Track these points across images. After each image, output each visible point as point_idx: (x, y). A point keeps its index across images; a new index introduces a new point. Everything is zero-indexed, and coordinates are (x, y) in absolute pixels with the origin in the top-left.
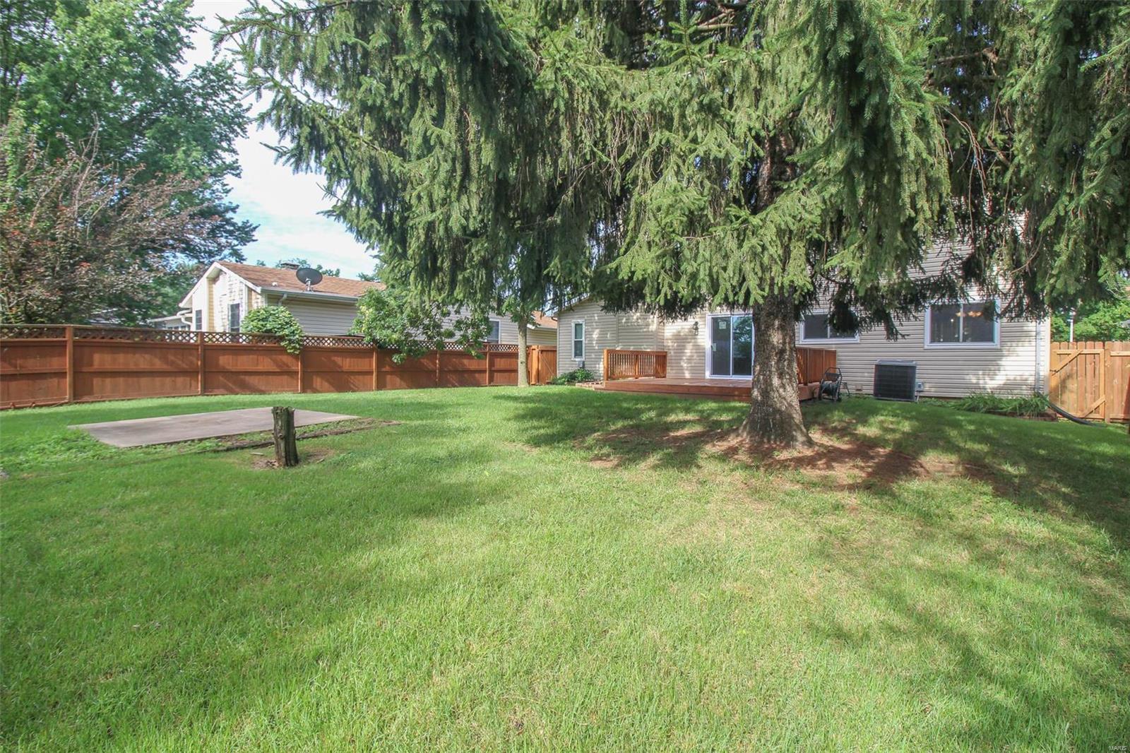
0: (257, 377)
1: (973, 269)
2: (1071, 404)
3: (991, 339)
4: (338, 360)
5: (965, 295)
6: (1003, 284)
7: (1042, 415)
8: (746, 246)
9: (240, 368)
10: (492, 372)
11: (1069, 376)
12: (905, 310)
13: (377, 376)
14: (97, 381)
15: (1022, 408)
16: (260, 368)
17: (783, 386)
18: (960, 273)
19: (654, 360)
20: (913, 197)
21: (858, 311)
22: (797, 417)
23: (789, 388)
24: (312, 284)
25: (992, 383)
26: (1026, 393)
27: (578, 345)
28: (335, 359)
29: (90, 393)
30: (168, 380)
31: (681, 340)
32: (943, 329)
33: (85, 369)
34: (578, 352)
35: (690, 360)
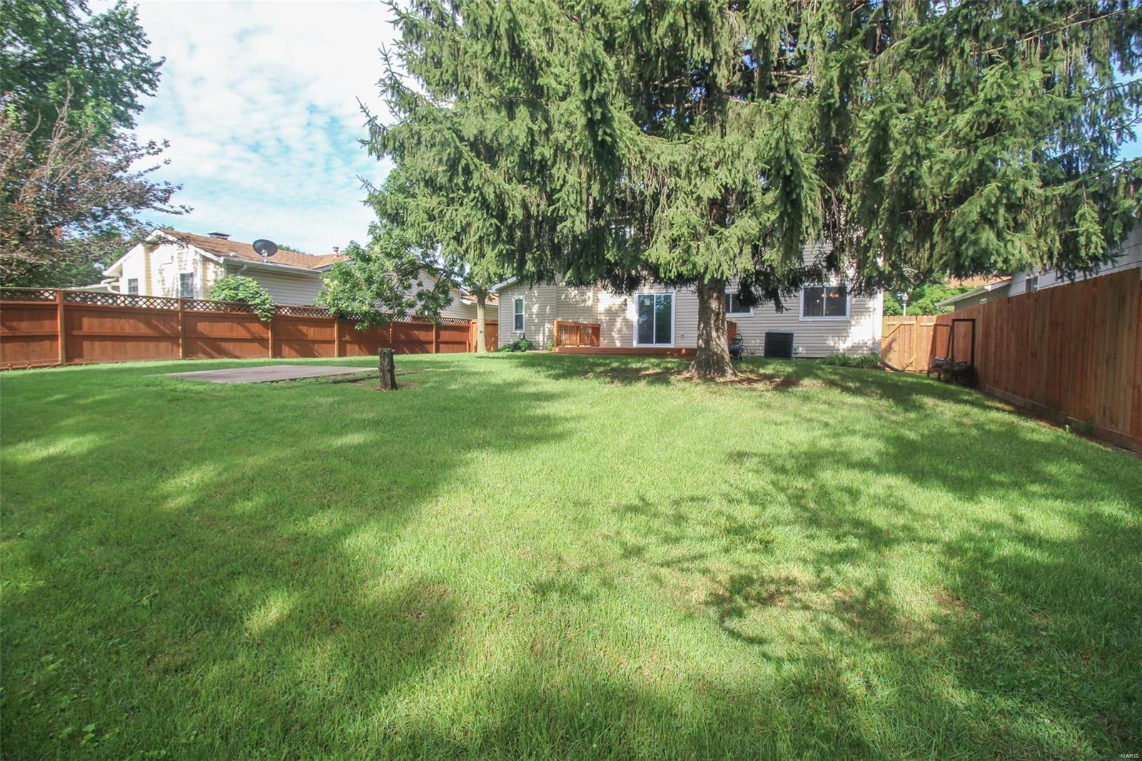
0: (232, 344)
1: (833, 262)
2: (894, 360)
3: (844, 314)
4: (304, 329)
5: (828, 281)
6: (851, 272)
7: (876, 367)
8: (722, 247)
9: (216, 334)
10: (438, 344)
11: (894, 340)
12: (789, 292)
13: (339, 345)
14: (86, 344)
15: (863, 363)
16: (235, 335)
17: (718, 337)
18: (824, 264)
19: (590, 331)
20: (807, 228)
21: (757, 290)
22: (727, 358)
23: (722, 339)
24: (269, 255)
25: (843, 346)
26: (866, 352)
27: (519, 319)
28: (301, 327)
29: (81, 356)
30: (152, 345)
31: (613, 314)
32: (812, 306)
33: (75, 333)
34: (519, 325)
35: (620, 331)
